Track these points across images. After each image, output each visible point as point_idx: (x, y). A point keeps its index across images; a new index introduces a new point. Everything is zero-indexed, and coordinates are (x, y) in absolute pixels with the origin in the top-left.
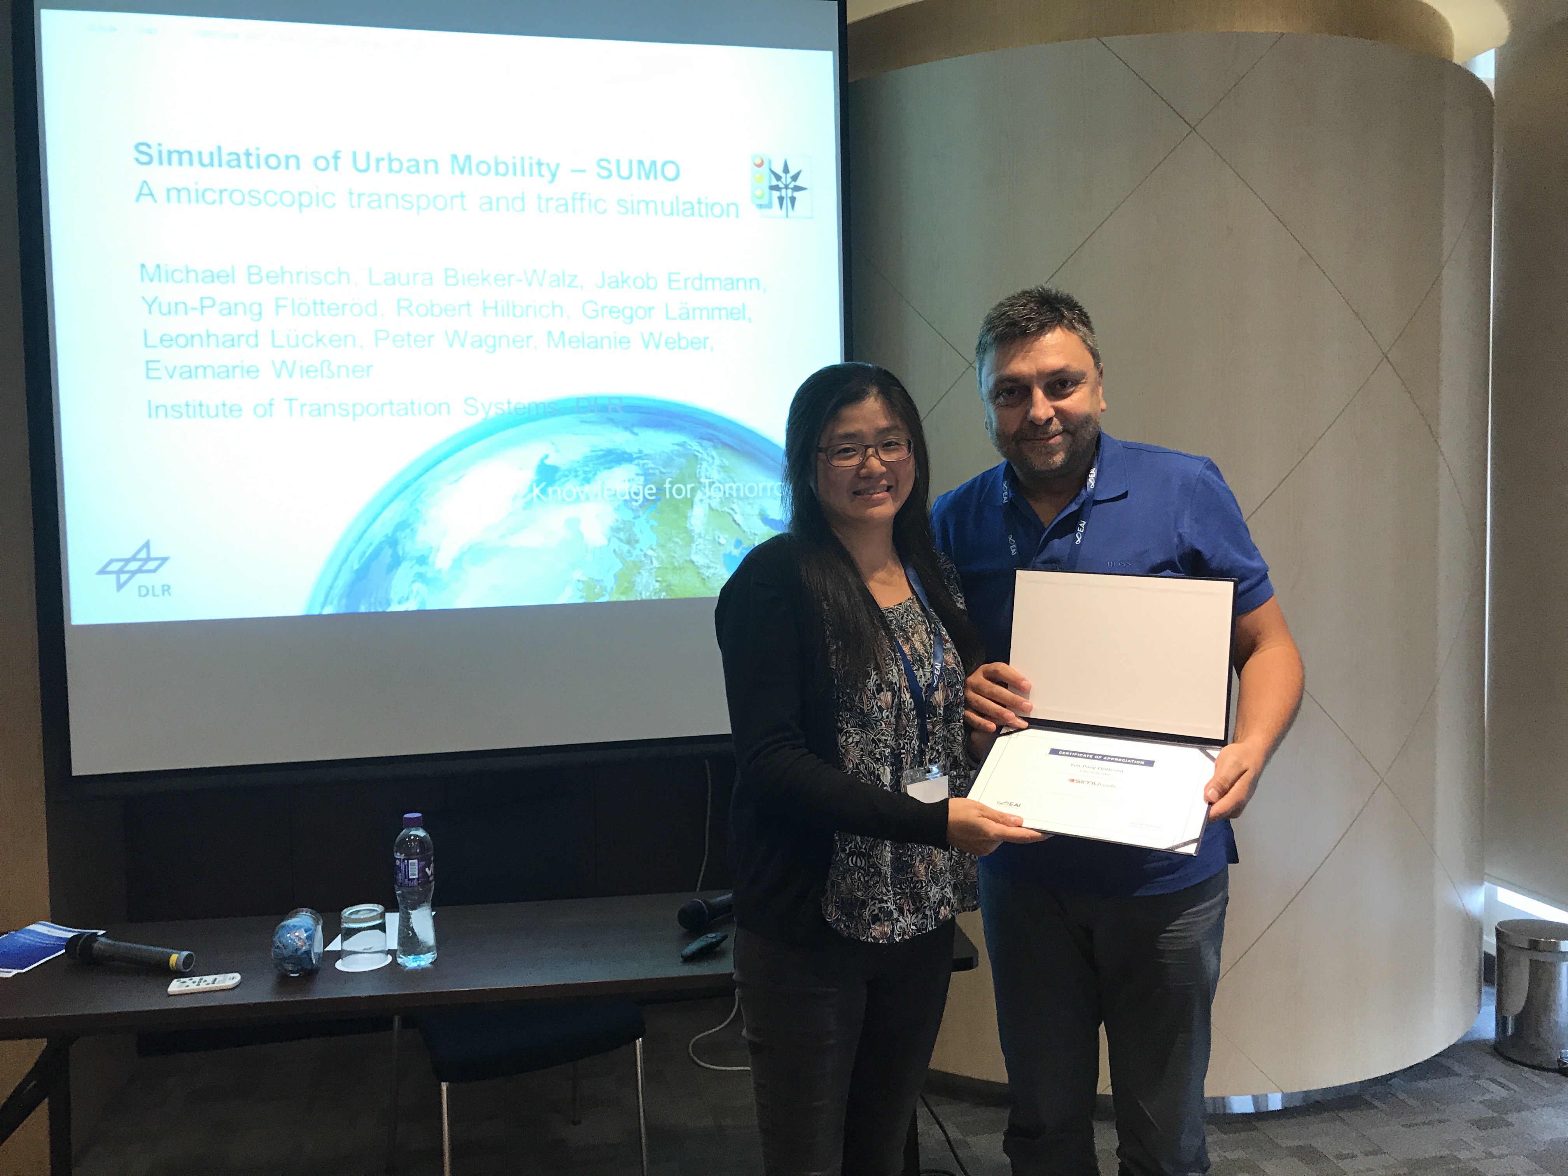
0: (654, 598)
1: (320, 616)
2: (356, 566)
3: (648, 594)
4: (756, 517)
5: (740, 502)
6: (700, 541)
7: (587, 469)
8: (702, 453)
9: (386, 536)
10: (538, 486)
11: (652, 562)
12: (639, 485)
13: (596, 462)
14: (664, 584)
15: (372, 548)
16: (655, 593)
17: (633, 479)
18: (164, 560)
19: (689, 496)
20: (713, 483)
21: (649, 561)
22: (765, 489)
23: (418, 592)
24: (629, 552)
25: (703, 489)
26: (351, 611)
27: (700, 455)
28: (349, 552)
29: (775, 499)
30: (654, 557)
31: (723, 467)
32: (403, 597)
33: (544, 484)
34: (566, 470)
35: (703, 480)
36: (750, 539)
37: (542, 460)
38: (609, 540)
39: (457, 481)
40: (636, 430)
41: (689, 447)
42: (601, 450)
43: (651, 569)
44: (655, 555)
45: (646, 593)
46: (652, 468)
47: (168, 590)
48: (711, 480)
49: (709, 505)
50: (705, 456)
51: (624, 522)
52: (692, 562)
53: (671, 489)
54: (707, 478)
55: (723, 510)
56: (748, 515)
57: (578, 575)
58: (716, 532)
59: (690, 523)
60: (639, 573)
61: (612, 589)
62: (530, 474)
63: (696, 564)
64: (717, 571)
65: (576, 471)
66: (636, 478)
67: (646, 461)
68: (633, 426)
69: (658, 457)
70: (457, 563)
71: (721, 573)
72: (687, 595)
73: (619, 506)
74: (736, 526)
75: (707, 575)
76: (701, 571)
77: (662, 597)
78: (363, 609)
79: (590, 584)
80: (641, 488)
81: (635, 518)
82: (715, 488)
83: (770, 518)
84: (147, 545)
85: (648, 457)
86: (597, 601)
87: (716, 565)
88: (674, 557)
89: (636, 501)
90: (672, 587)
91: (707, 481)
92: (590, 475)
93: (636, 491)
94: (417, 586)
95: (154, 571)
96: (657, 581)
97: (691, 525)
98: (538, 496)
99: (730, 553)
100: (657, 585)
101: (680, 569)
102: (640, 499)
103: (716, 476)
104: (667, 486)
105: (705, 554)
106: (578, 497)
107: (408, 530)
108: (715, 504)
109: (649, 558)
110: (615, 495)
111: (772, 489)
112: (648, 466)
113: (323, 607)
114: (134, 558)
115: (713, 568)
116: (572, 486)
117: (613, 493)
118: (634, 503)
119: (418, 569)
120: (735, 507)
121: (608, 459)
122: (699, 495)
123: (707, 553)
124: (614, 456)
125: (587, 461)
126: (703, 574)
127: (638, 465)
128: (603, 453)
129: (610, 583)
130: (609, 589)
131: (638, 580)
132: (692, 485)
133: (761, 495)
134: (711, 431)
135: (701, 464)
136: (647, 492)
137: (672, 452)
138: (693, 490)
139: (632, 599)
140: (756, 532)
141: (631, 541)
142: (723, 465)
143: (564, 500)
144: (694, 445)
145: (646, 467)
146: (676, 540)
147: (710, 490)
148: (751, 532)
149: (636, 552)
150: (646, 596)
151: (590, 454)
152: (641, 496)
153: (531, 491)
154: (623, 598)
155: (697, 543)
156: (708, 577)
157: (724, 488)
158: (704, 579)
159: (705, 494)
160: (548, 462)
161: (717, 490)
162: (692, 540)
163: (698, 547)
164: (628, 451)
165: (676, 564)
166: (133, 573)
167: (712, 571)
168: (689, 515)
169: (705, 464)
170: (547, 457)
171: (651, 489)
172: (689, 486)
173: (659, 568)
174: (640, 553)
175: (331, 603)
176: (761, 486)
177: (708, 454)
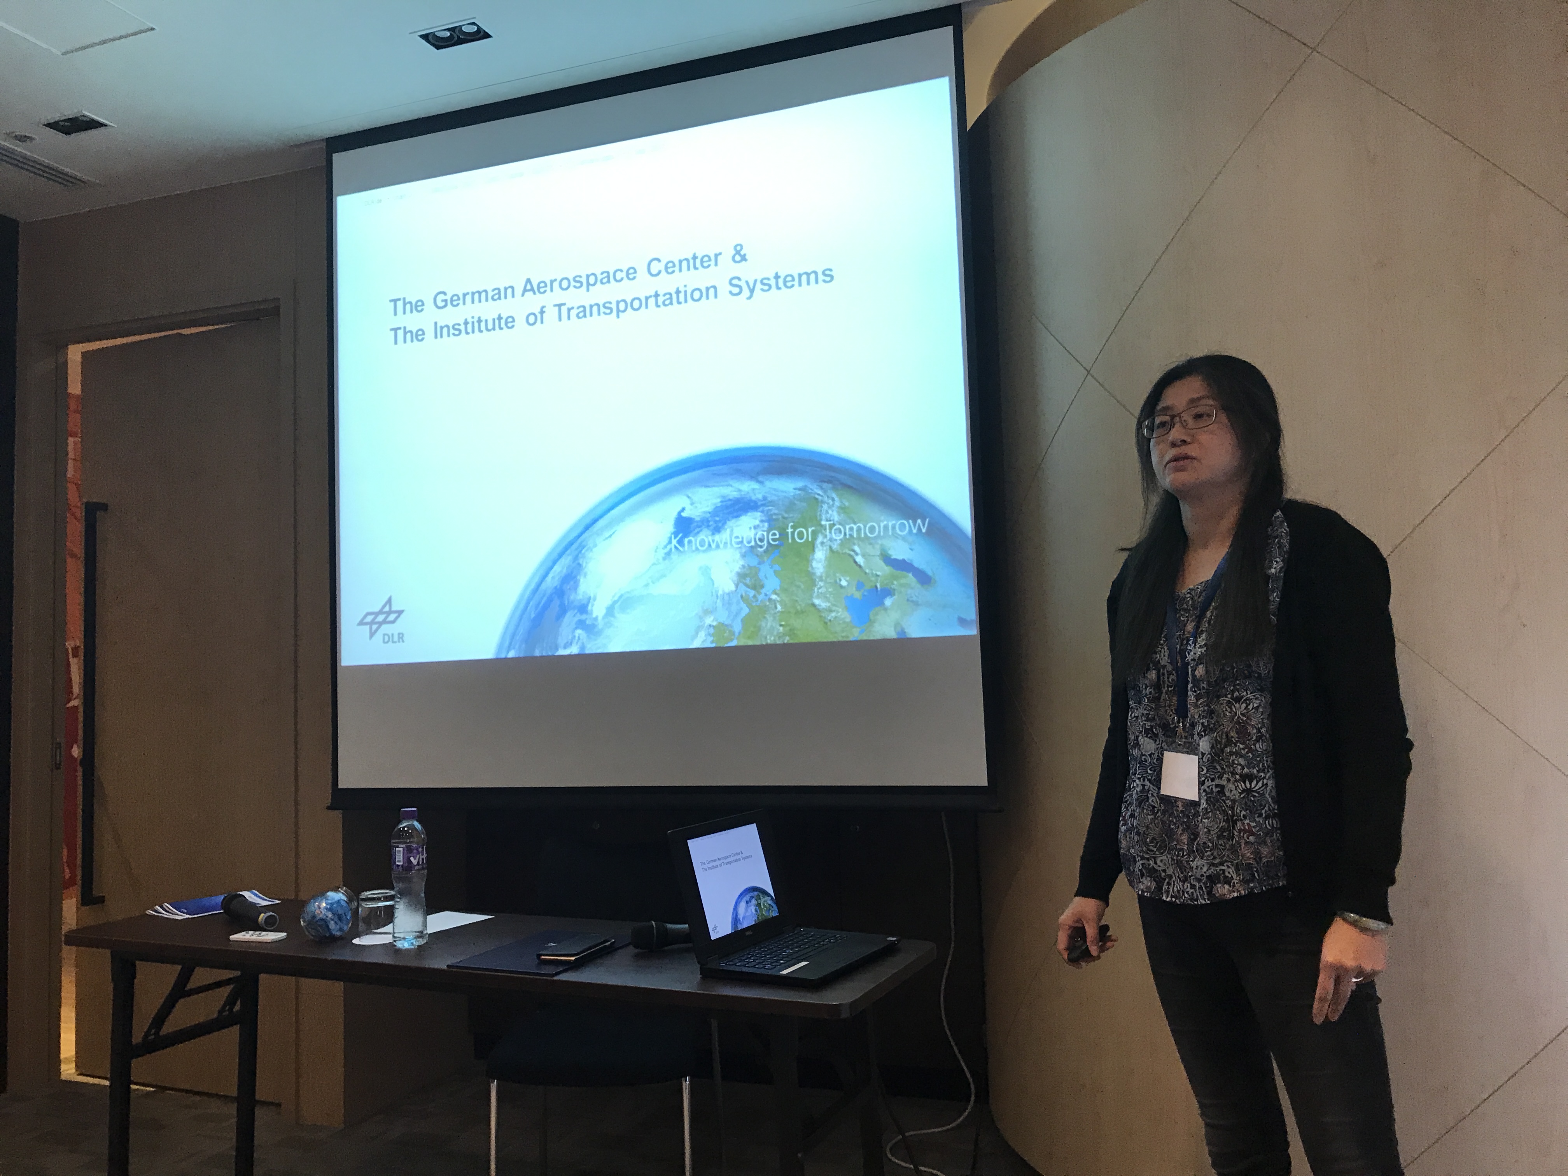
0: (778, 642)
1: (506, 659)
2: (533, 616)
3: (772, 638)
4: (878, 558)
5: (860, 543)
6: (821, 584)
7: (717, 519)
8: (822, 496)
9: (556, 588)
10: (675, 538)
11: (776, 608)
12: (764, 531)
13: (725, 512)
14: (788, 628)
15: (545, 599)
16: (779, 638)
17: (758, 526)
18: (400, 613)
19: (810, 540)
20: (834, 525)
21: (773, 605)
22: (886, 527)
23: (579, 638)
24: (754, 596)
25: (823, 531)
26: (528, 654)
27: (820, 498)
28: (528, 603)
29: (897, 538)
30: (778, 601)
31: (842, 509)
32: (568, 642)
33: (680, 535)
34: (700, 521)
35: (823, 523)
36: (871, 581)
37: (679, 513)
38: (737, 586)
39: (610, 536)
40: (760, 478)
41: (810, 491)
42: (730, 500)
43: (775, 613)
44: (779, 599)
45: (770, 637)
46: (775, 514)
47: (402, 638)
48: (832, 522)
49: (830, 547)
50: (826, 499)
51: (750, 567)
52: (814, 605)
53: (793, 533)
54: (827, 520)
55: (844, 551)
56: (869, 555)
57: (709, 620)
58: (837, 575)
59: (812, 566)
60: (765, 618)
61: (740, 633)
62: (670, 527)
63: (819, 607)
64: (839, 614)
65: (709, 521)
66: (761, 525)
67: (770, 508)
68: (758, 474)
69: (781, 503)
70: (610, 611)
71: (843, 617)
72: (810, 639)
73: (745, 552)
74: (857, 568)
75: (829, 618)
76: (823, 615)
77: (786, 642)
78: (537, 653)
79: (720, 629)
80: (765, 534)
81: (759, 564)
82: (836, 530)
83: (893, 557)
84: (389, 601)
85: (772, 503)
86: (726, 645)
87: (837, 608)
88: (797, 601)
89: (761, 547)
90: (795, 632)
91: (828, 523)
92: (720, 525)
93: (761, 537)
94: (579, 632)
95: (393, 622)
96: (781, 625)
97: (813, 568)
98: (676, 547)
99: (853, 595)
100: (781, 628)
101: (802, 612)
102: (764, 545)
103: (836, 518)
104: (790, 530)
106: (710, 545)
107: (572, 583)
108: (835, 546)
109: (773, 603)
110: (742, 542)
111: (894, 527)
112: (772, 513)
113: (508, 652)
114: (381, 612)
115: (834, 611)
116: (704, 535)
117: (740, 540)
118: (759, 549)
119: (579, 617)
120: (856, 548)
121: (737, 507)
122: (820, 539)
123: (828, 596)
124: (740, 505)
125: (716, 512)
126: (825, 617)
127: (762, 512)
128: (730, 503)
129: (737, 627)
130: (737, 634)
131: (763, 624)
132: (813, 528)
133: (882, 534)
134: (833, 474)
135: (822, 507)
136: (770, 537)
137: (794, 496)
138: (815, 534)
139: (758, 643)
140: (878, 573)
141: (757, 586)
142: (843, 506)
143: (697, 549)
144: (816, 490)
145: (769, 513)
146: (798, 583)
147: (830, 532)
148: (872, 573)
149: (761, 597)
150: (771, 641)
151: (719, 505)
152: (765, 542)
153: (670, 542)
154: (750, 643)
155: (819, 586)
156: (830, 620)
157: (845, 529)
158: (826, 623)
159: (826, 536)
160: (684, 514)
161: (838, 531)
162: (814, 584)
163: (820, 591)
164: (754, 498)
165: (799, 607)
166: (381, 624)
167: (833, 614)
168: (811, 557)
169: (825, 507)
170: (683, 509)
171: (774, 534)
172: (810, 530)
173: (782, 612)
174: (765, 597)
175: (514, 648)
176: (882, 525)
177: (828, 497)
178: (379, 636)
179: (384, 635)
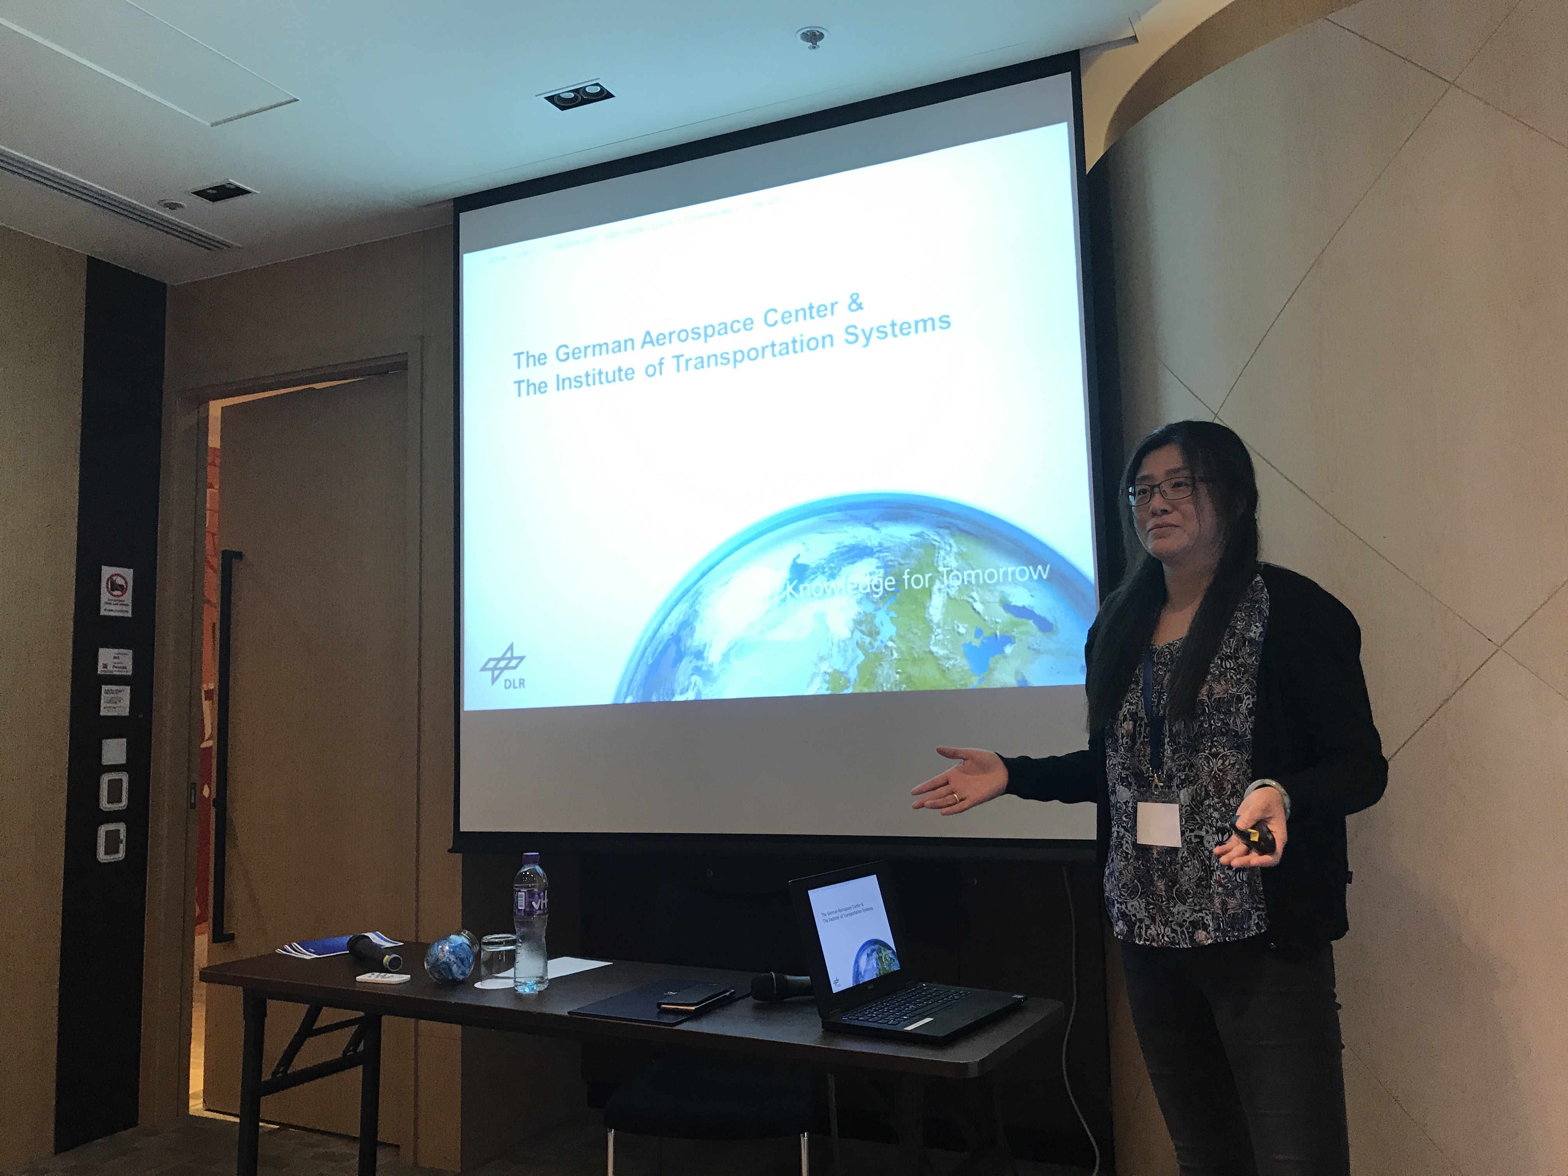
0: (895, 690)
1: (624, 705)
2: (650, 662)
3: (889, 686)
4: (997, 605)
5: (979, 589)
6: (939, 631)
7: (832, 565)
8: (939, 542)
9: (673, 634)
10: (791, 584)
11: (892, 654)
12: (879, 577)
13: (841, 558)
14: (904, 676)
15: (662, 645)
16: (896, 685)
17: (874, 572)
18: (521, 658)
19: (927, 586)
20: (952, 571)
21: (890, 653)
22: (1005, 574)
23: (695, 684)
24: (870, 643)
25: (941, 578)
26: (645, 700)
27: (937, 544)
28: (645, 649)
29: (1017, 584)
30: (895, 648)
31: (960, 555)
32: (684, 688)
33: (796, 581)
34: (815, 568)
35: (941, 569)
36: (991, 628)
37: (795, 560)
38: (852, 632)
39: (726, 583)
40: (877, 524)
41: (927, 537)
42: (845, 546)
43: (892, 661)
44: (895, 646)
45: (887, 685)
46: (891, 561)
47: (523, 684)
48: (949, 569)
49: (948, 594)
50: (943, 545)
51: (866, 614)
52: (931, 653)
53: (909, 579)
54: (945, 567)
55: (962, 598)
56: (989, 602)
57: (825, 667)
58: (955, 622)
59: (929, 613)
60: (881, 665)
61: (855, 680)
62: (785, 573)
63: (935, 654)
64: (958, 662)
65: (823, 568)
66: (877, 571)
67: (886, 554)
68: (874, 520)
69: (897, 549)
70: (726, 657)
71: (961, 665)
72: (927, 687)
73: (861, 599)
74: (976, 615)
75: (947, 666)
76: (941, 663)
77: (902, 689)
78: (654, 699)
79: (836, 676)
80: (881, 580)
81: (875, 610)
82: (953, 576)
83: (1012, 604)
84: (511, 648)
85: (888, 549)
86: (841, 693)
87: (955, 656)
88: (913, 648)
89: (877, 593)
90: (912, 679)
91: (945, 570)
92: (835, 571)
93: (876, 583)
94: (695, 678)
95: (515, 668)
96: (898, 673)
97: (930, 615)
98: (791, 594)
99: (971, 642)
100: (898, 676)
101: (919, 659)
102: (880, 591)
103: (954, 564)
104: (906, 577)
105: (944, 645)
106: (825, 592)
107: (688, 629)
108: (953, 592)
109: (890, 650)
110: (857, 588)
111: (1013, 574)
112: (888, 559)
113: (626, 698)
114: (503, 658)
115: (953, 659)
116: (821, 581)
117: (856, 586)
118: (875, 596)
119: (695, 663)
120: (974, 594)
121: (852, 554)
122: (937, 585)
123: (946, 643)
124: (856, 552)
125: (832, 558)
126: (942, 665)
127: (878, 558)
128: (845, 549)
129: (853, 674)
130: (852, 681)
131: (880, 672)
132: (930, 575)
133: (1001, 580)
134: (949, 520)
135: (939, 553)
136: (886, 584)
137: (910, 542)
138: (932, 581)
139: (874, 690)
140: (998, 620)
141: (873, 633)
142: (961, 552)
143: (812, 595)
144: (932, 535)
145: (886, 559)
146: (914, 630)
147: (948, 579)
148: (992, 621)
149: (877, 644)
150: (887, 688)
151: (835, 551)
152: (881, 589)
153: (785, 588)
154: (866, 690)
155: (936, 633)
156: (948, 668)
157: (963, 576)
158: (944, 671)
159: (943, 583)
160: (799, 561)
161: (956, 578)
162: (931, 631)
163: (938, 638)
164: (869, 544)
165: (916, 655)
166: (502, 669)
167: (952, 662)
168: (928, 604)
169: (942, 553)
170: (798, 556)
171: (890, 581)
172: (927, 576)
173: (899, 660)
174: (881, 644)
175: (632, 694)
176: (1001, 571)
177: (945, 543)
178: (501, 680)
179: (506, 681)
